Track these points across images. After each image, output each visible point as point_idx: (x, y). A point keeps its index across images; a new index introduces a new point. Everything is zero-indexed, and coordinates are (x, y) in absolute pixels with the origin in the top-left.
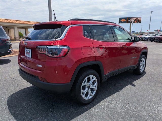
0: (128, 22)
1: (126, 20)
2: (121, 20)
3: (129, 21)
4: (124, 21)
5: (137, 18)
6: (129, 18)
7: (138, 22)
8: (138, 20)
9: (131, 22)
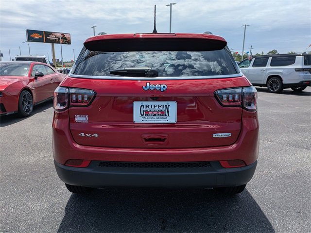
0: (48, 41)
1: (41, 37)
2: (31, 36)
3: (48, 38)
4: (38, 38)
5: (63, 34)
6: (48, 34)
7: (66, 42)
8: (65, 38)
9: (53, 42)
